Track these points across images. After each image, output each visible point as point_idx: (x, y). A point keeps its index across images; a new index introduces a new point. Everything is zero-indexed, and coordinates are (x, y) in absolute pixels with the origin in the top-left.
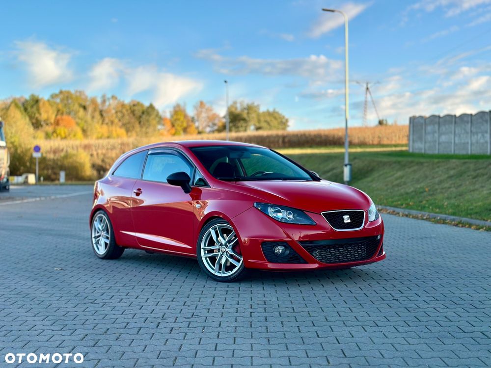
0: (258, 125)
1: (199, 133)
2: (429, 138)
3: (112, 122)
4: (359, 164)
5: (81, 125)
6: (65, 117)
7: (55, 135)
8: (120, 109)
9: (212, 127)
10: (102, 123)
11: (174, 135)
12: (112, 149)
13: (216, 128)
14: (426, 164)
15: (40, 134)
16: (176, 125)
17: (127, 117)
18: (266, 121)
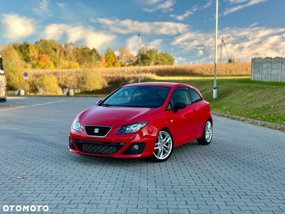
0: (156, 61)
1: (122, 66)
2: (265, 71)
3: (71, 59)
4: (222, 87)
5: (53, 60)
6: (44, 55)
7: (38, 66)
8: (76, 51)
9: (129, 63)
10: (65, 59)
11: (107, 67)
12: (70, 75)
13: (132, 63)
14: (267, 89)
15: (29, 65)
16: (108, 61)
17: (80, 56)
18: (161, 59)
